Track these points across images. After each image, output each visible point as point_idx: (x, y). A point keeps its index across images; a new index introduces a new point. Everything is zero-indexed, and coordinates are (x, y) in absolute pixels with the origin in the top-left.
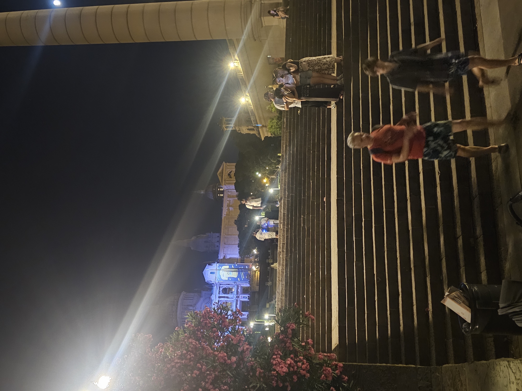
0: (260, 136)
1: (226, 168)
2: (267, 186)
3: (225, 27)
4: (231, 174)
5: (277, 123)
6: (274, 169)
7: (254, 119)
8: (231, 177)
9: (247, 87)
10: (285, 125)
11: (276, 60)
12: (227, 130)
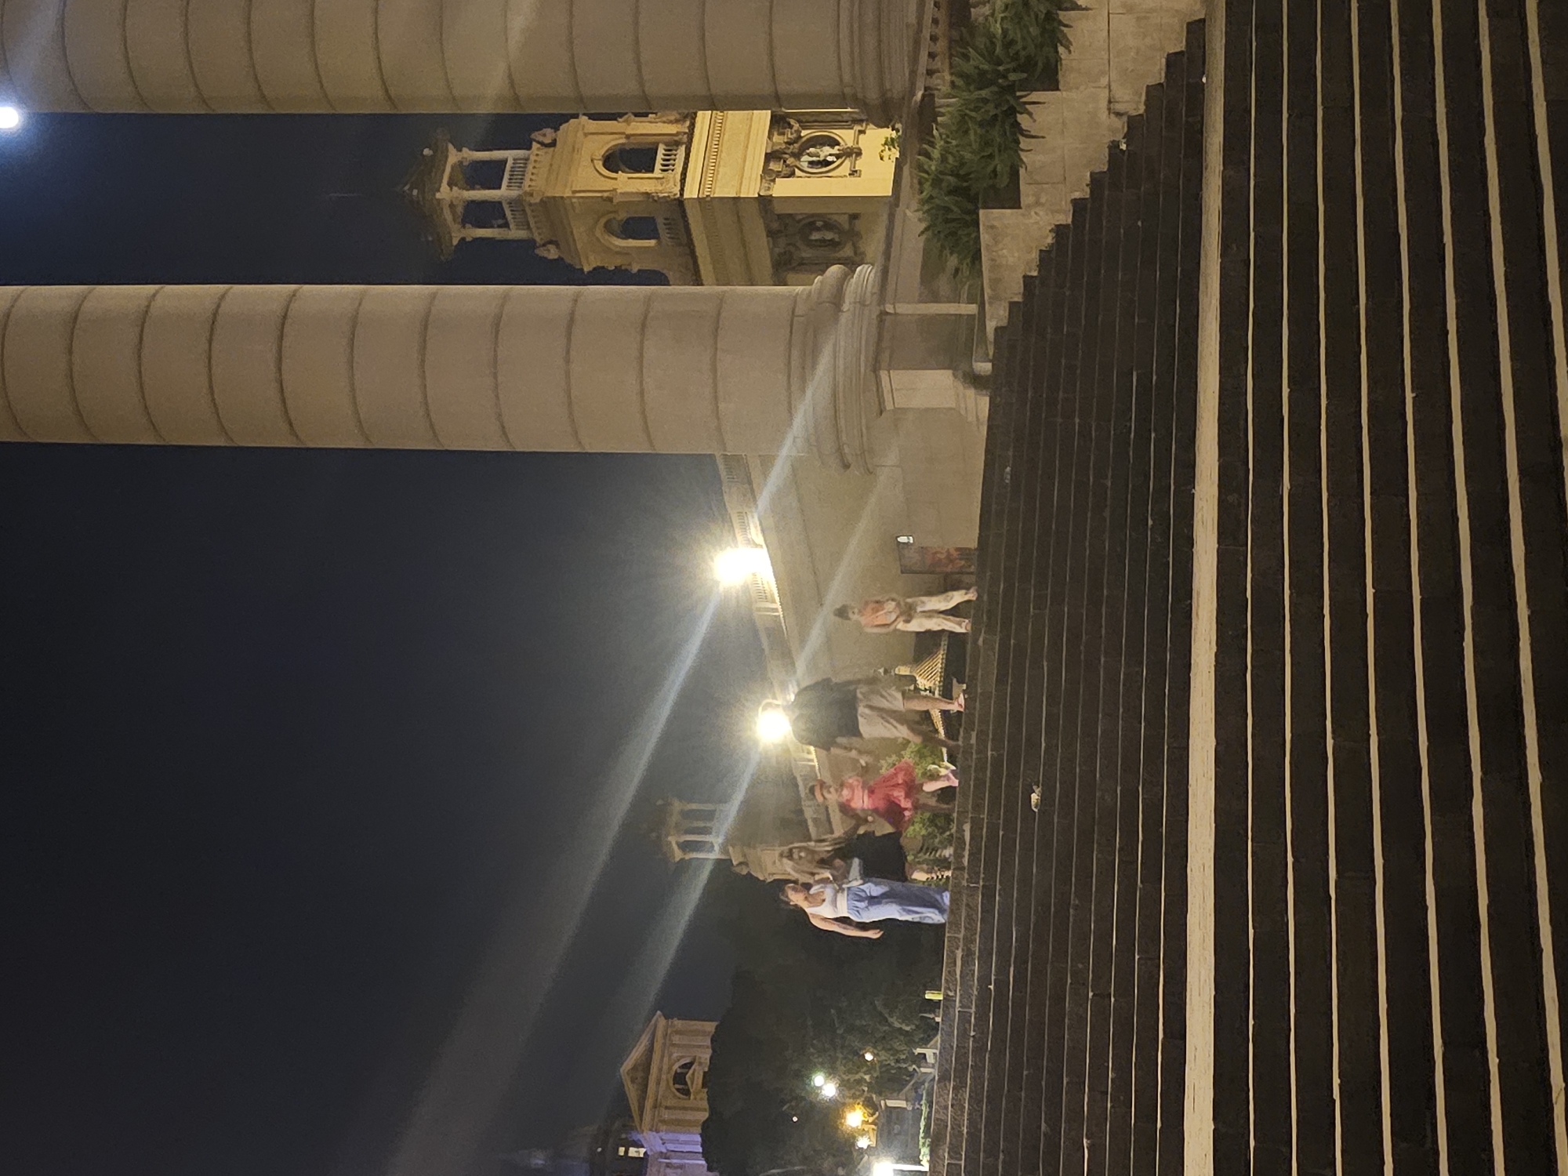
1: (668, 1042)
2: (865, 1147)
3: (716, 404)
4: (687, 1076)
6: (904, 1066)
7: (815, 816)
8: (687, 1092)
9: (793, 664)
10: (966, 853)
11: (936, 553)
12: (687, 857)
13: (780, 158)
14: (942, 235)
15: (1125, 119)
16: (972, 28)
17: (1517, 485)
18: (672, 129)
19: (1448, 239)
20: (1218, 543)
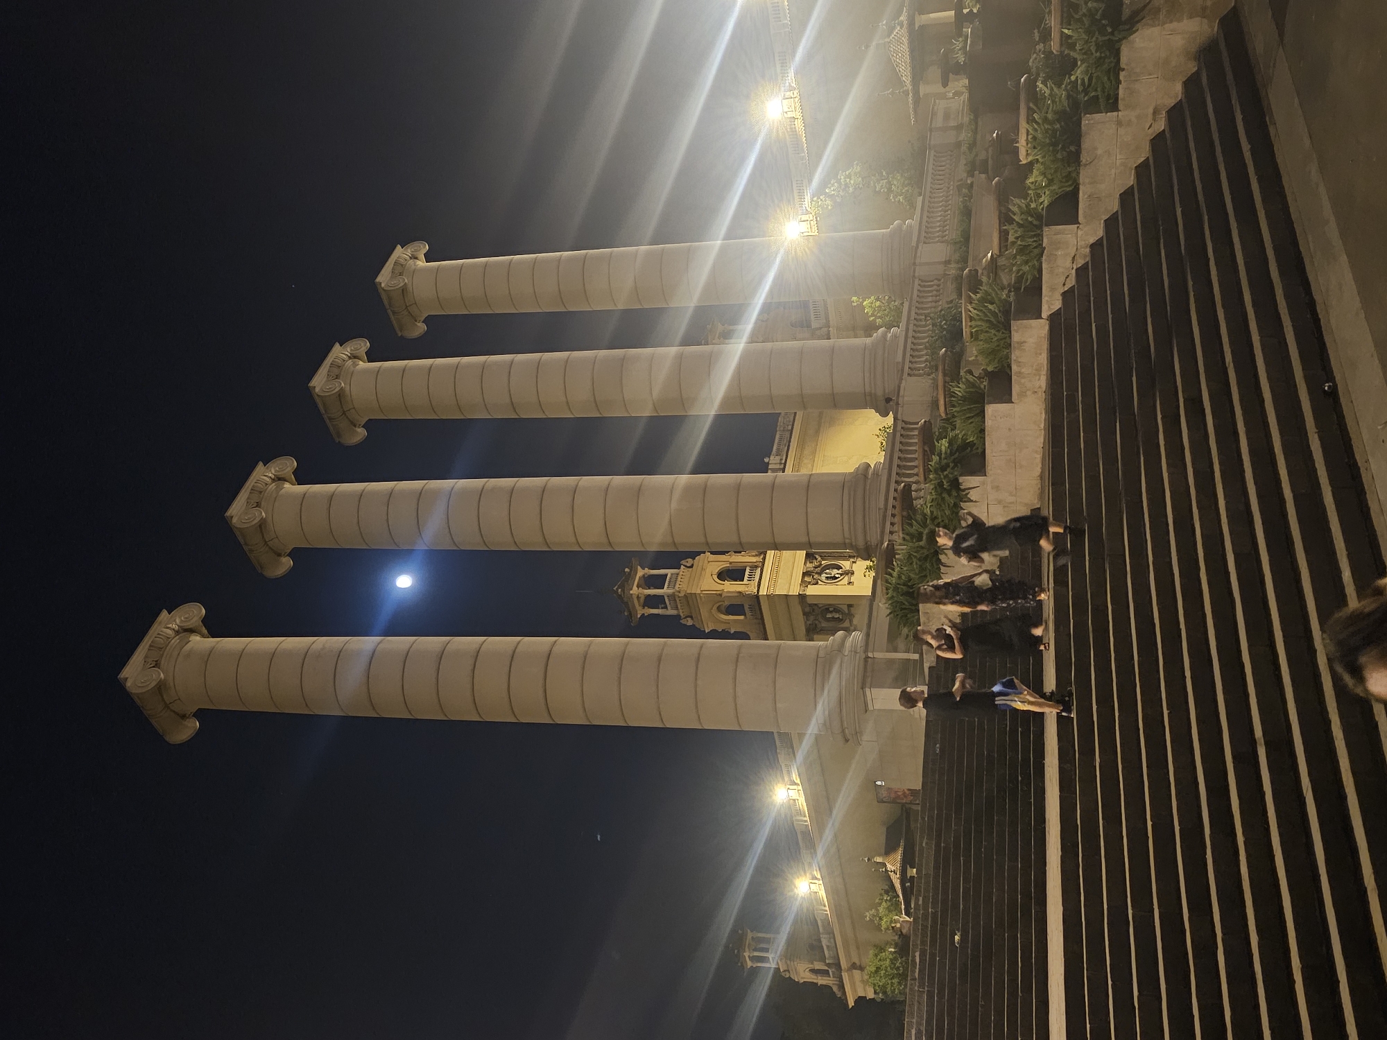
0: (844, 993)
3: (775, 703)
5: (893, 961)
7: (828, 944)
9: (815, 851)
10: (917, 970)
11: (896, 792)
12: (754, 966)
13: (810, 575)
14: (899, 617)
16: (914, 510)
17: (1232, 765)
18: (754, 559)
19: (1182, 626)
20: (1060, 791)
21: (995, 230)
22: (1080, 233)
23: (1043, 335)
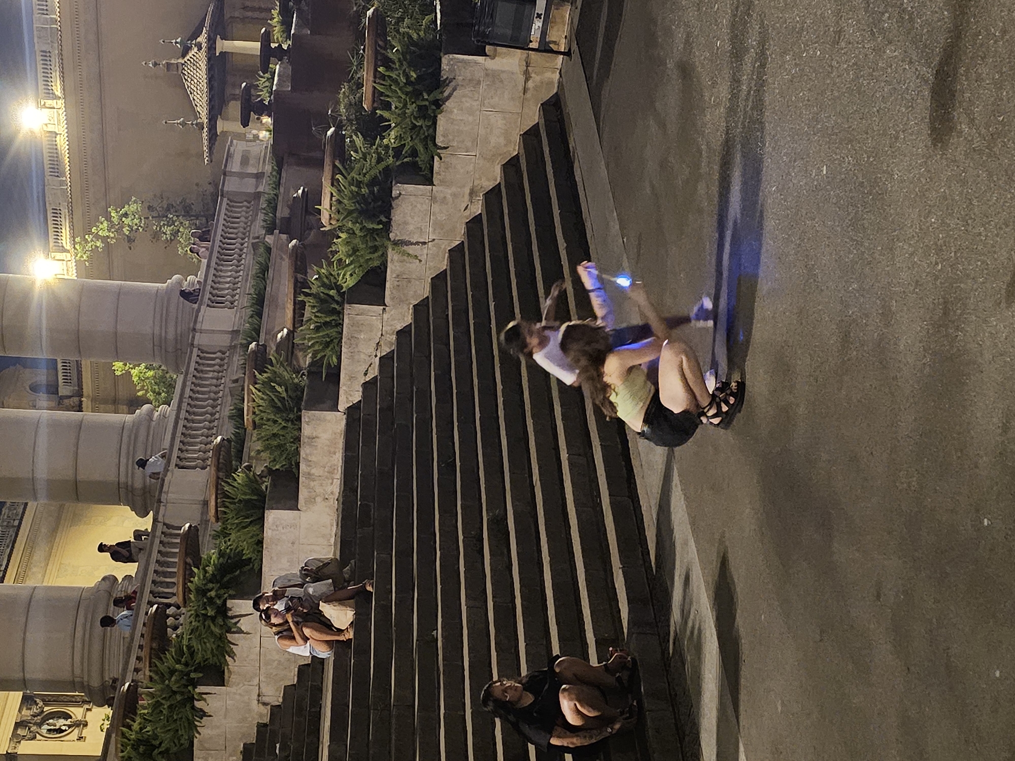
13: (25, 727)
15: (269, 707)
16: (167, 642)
21: (289, 301)
22: (385, 316)
23: (339, 431)
